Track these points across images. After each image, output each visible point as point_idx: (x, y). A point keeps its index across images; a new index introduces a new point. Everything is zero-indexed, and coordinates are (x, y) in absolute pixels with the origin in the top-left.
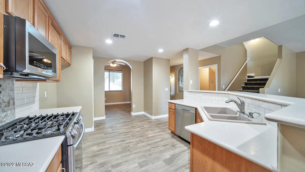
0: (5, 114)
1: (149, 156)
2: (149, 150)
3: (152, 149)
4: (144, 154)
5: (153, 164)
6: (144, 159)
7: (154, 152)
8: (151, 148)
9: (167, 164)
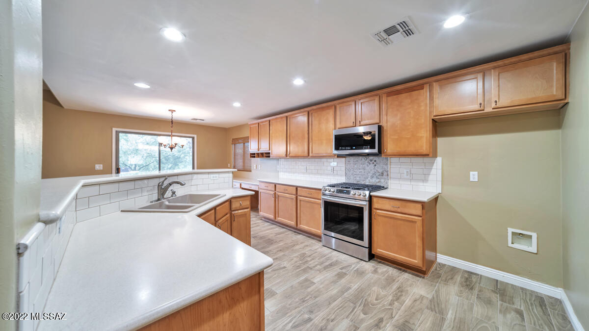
0: (379, 180)
1: (305, 298)
2: (311, 312)
3: (306, 316)
4: (317, 299)
5: (292, 286)
6: (309, 290)
7: (299, 307)
8: (310, 320)
9: (270, 289)
